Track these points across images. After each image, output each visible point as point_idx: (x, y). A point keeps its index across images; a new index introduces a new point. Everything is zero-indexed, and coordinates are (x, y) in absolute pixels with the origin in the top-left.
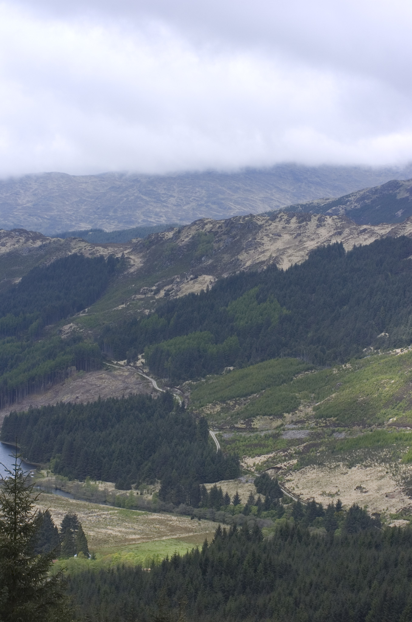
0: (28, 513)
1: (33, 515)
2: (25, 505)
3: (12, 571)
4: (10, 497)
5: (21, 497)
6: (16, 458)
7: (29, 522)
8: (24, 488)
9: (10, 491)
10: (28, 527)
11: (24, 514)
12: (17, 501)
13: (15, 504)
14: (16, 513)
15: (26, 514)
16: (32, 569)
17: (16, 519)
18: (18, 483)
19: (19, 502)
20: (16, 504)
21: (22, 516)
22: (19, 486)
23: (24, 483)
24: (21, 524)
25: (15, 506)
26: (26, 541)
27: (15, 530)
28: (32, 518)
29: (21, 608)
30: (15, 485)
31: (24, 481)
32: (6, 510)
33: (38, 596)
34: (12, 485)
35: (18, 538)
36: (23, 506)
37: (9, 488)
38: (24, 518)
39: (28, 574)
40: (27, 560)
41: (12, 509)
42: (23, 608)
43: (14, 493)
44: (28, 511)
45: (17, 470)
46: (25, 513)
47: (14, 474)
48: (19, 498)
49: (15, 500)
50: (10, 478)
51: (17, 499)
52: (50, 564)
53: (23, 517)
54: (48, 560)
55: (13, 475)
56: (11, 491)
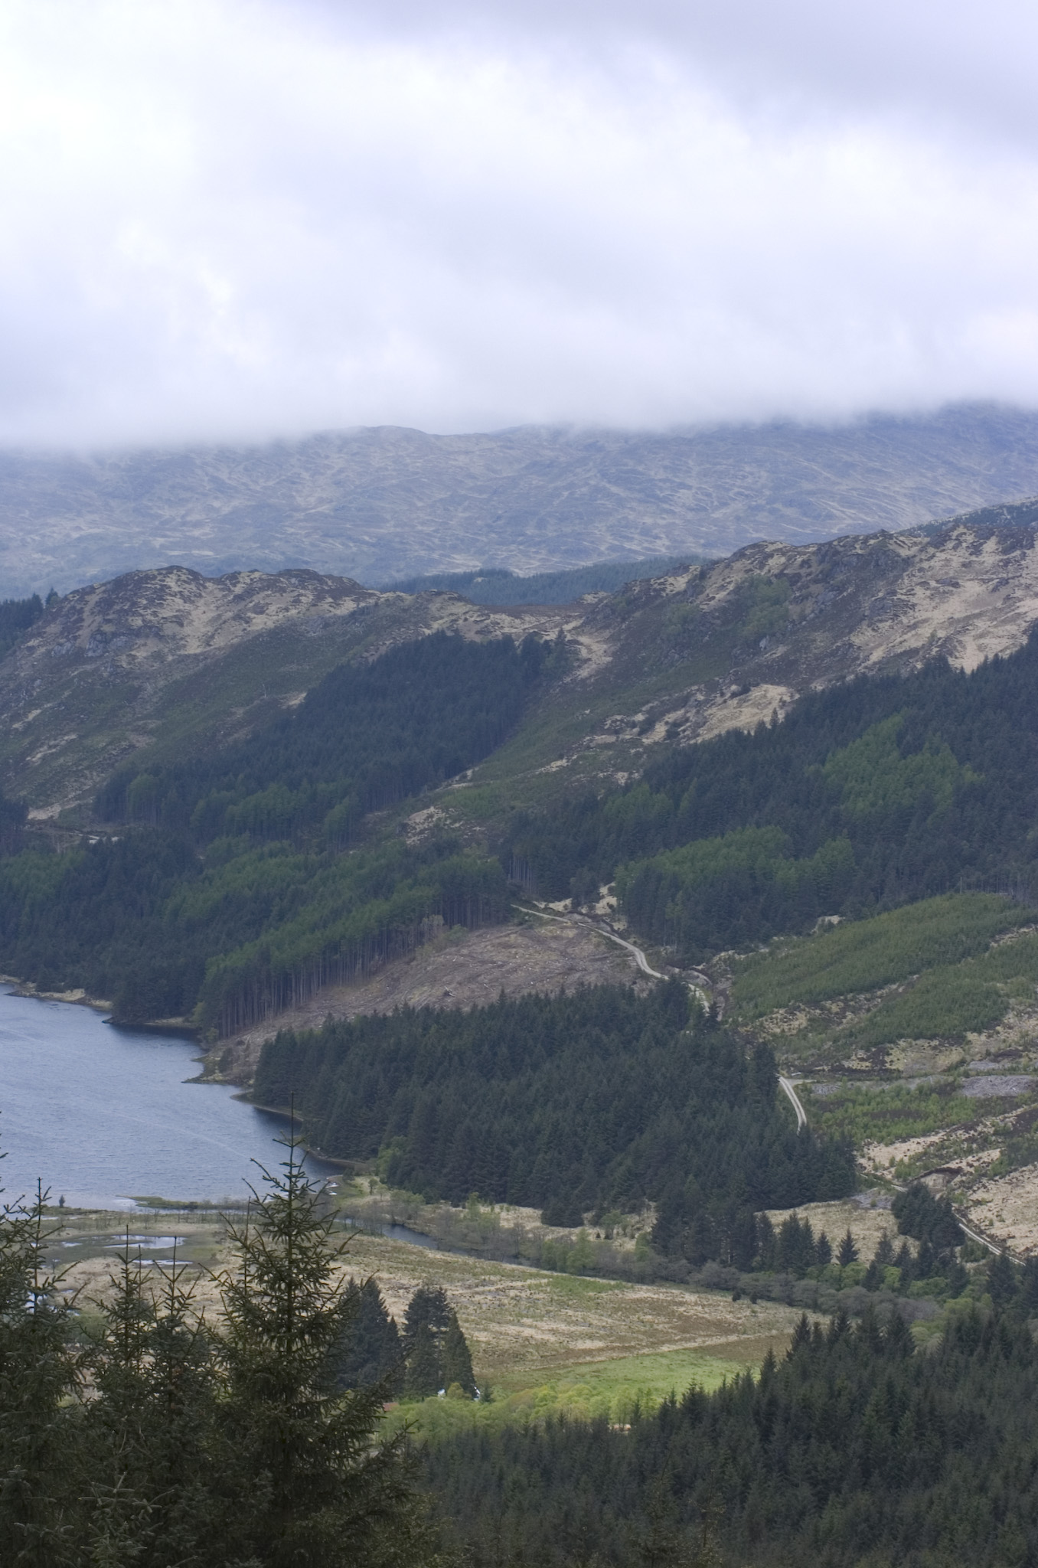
0: (320, 1284)
1: (334, 1289)
2: (314, 1266)
3: (282, 1432)
4: (276, 1246)
5: (303, 1245)
6: (292, 1147)
7: (324, 1309)
8: (312, 1223)
9: (276, 1229)
10: (322, 1322)
11: (311, 1287)
12: (294, 1256)
13: (290, 1262)
14: (292, 1285)
15: (316, 1288)
16: (332, 1428)
17: (290, 1300)
18: (296, 1209)
19: (300, 1257)
20: (292, 1262)
21: (305, 1294)
22: (300, 1216)
23: (312, 1209)
24: (304, 1314)
25: (290, 1269)
26: (317, 1355)
27: (289, 1329)
28: (331, 1298)
29: (304, 1524)
30: (290, 1215)
31: (312, 1206)
32: (266, 1278)
33: (346, 1494)
34: (283, 1215)
35: (298, 1350)
36: (309, 1267)
37: (273, 1224)
38: (311, 1296)
39: (323, 1440)
40: (319, 1403)
41: (280, 1277)
42: (307, 1525)
43: (286, 1234)
44: (322, 1281)
45: (294, 1176)
46: (315, 1285)
47: (287, 1187)
48: (300, 1248)
49: (289, 1253)
50: (277, 1197)
51: (294, 1251)
52: (378, 1414)
53: (309, 1294)
54: (372, 1404)
55: (286, 1191)
56: (280, 1230)
